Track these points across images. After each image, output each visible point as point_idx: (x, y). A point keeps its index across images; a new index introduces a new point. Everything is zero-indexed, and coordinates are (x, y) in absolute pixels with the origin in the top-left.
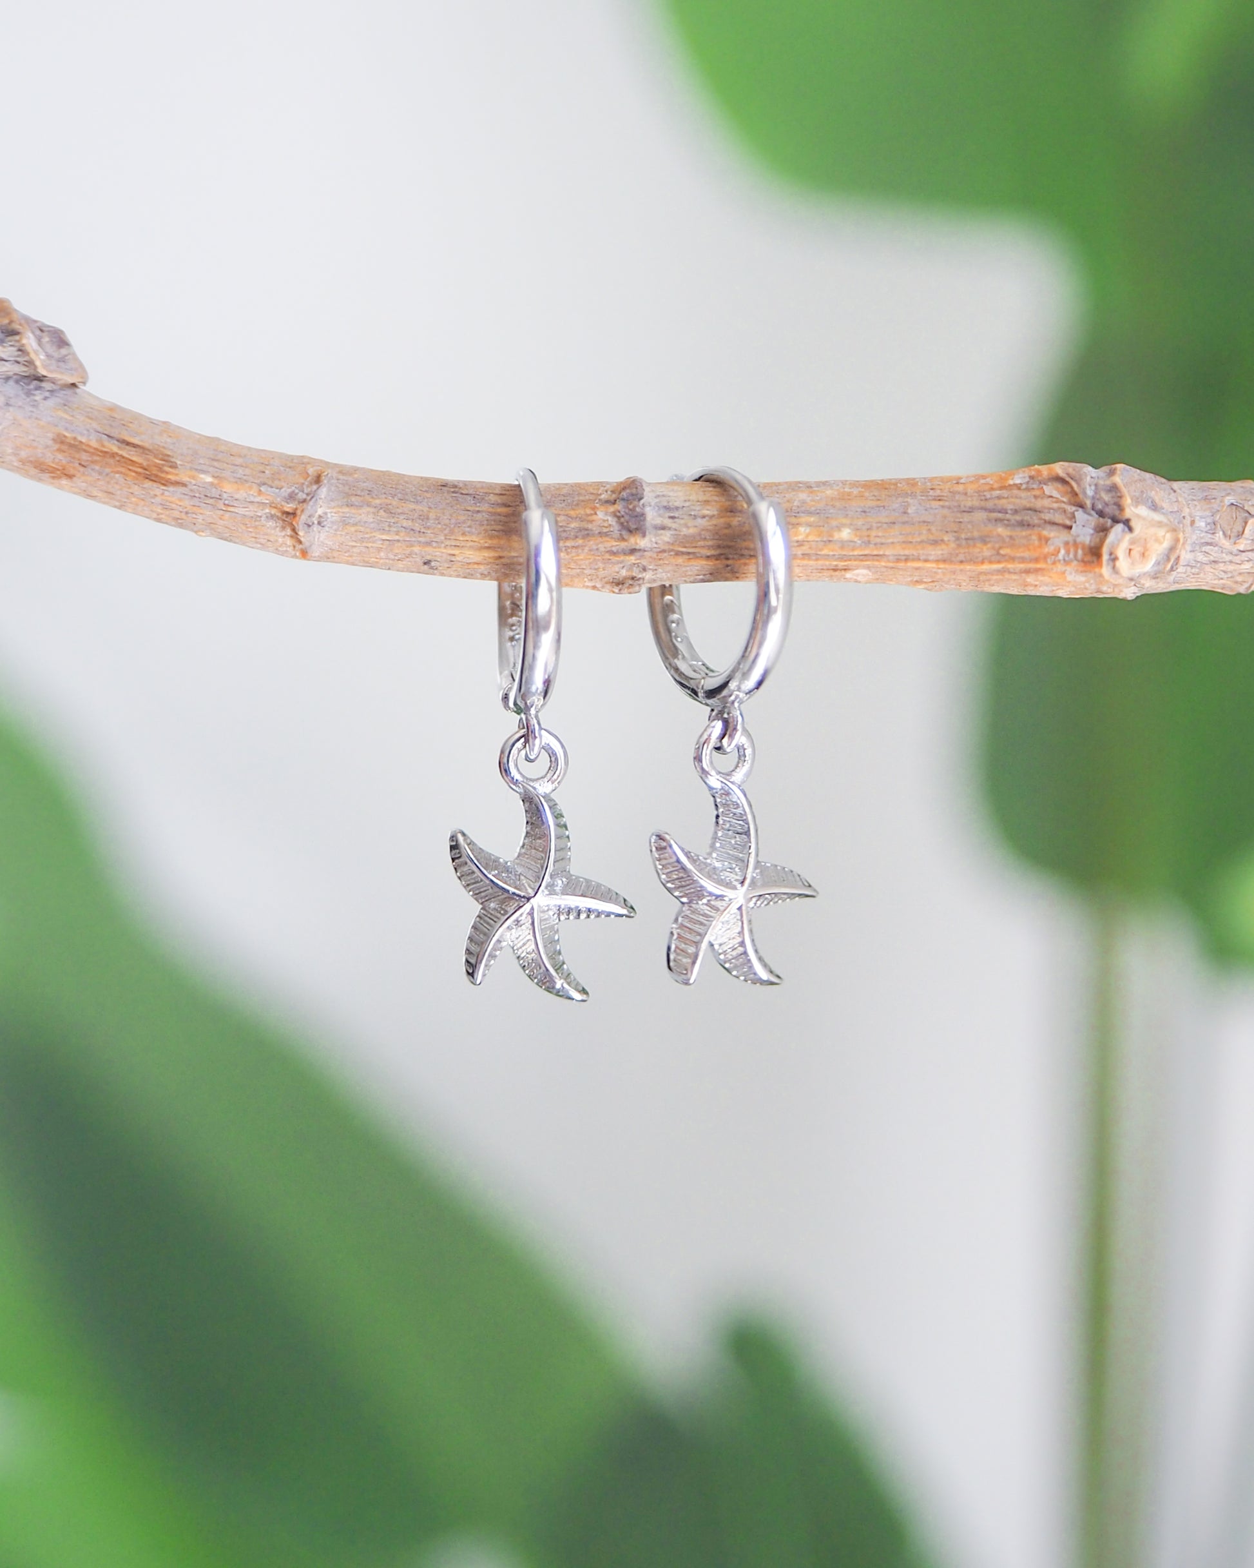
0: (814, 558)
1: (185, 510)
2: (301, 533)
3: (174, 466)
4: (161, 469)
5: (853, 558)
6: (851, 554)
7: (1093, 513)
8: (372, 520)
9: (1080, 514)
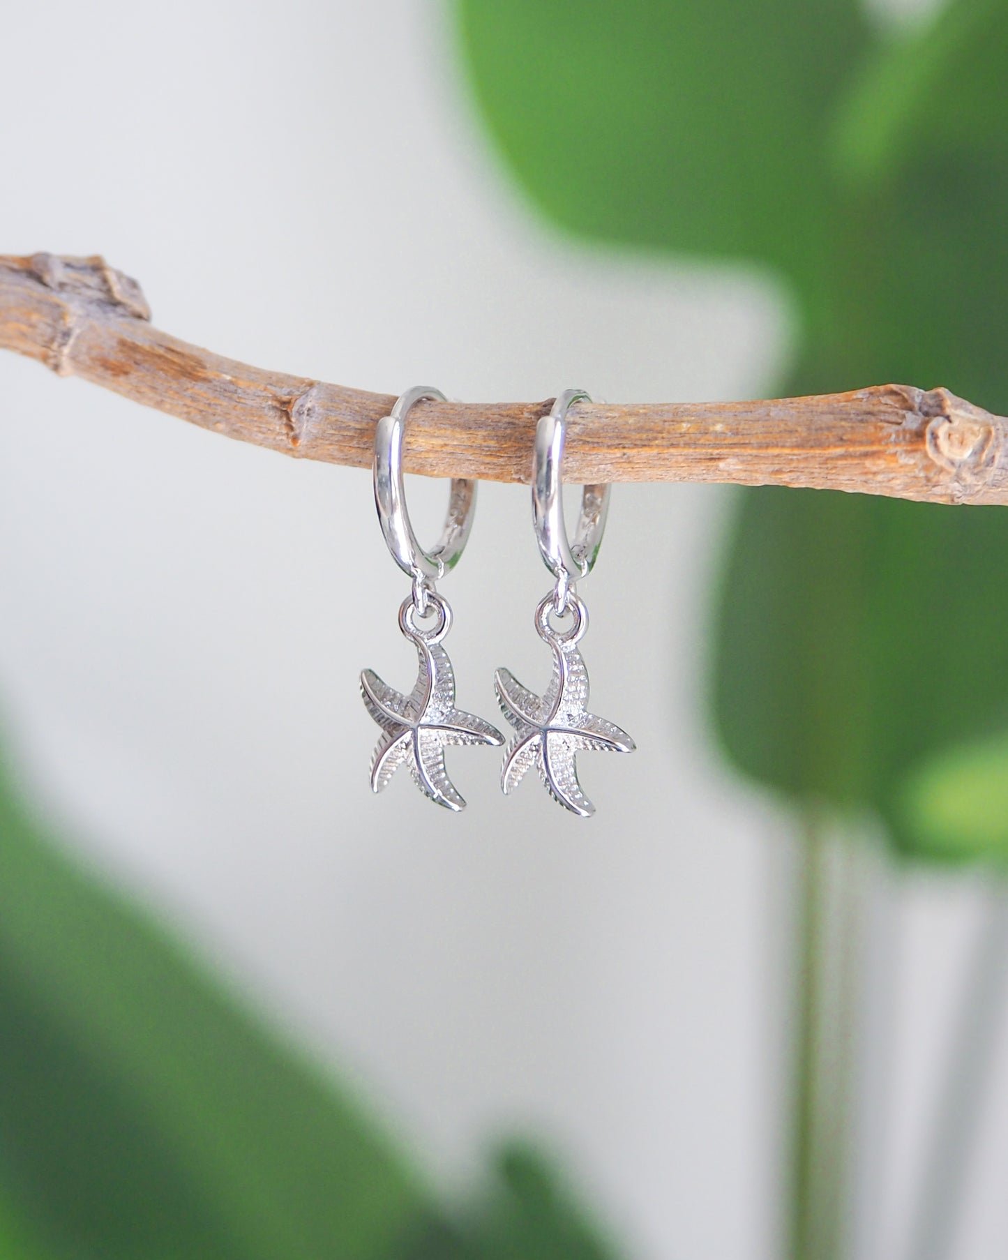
0: (694, 446)
1: (208, 402)
2: (293, 420)
3: (204, 367)
4: (195, 370)
5: (724, 446)
6: (723, 443)
7: (920, 413)
8: (349, 413)
9: (909, 415)
